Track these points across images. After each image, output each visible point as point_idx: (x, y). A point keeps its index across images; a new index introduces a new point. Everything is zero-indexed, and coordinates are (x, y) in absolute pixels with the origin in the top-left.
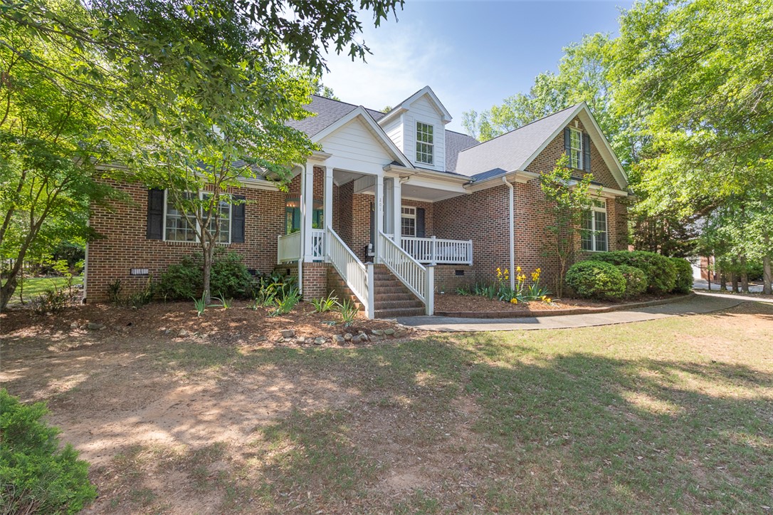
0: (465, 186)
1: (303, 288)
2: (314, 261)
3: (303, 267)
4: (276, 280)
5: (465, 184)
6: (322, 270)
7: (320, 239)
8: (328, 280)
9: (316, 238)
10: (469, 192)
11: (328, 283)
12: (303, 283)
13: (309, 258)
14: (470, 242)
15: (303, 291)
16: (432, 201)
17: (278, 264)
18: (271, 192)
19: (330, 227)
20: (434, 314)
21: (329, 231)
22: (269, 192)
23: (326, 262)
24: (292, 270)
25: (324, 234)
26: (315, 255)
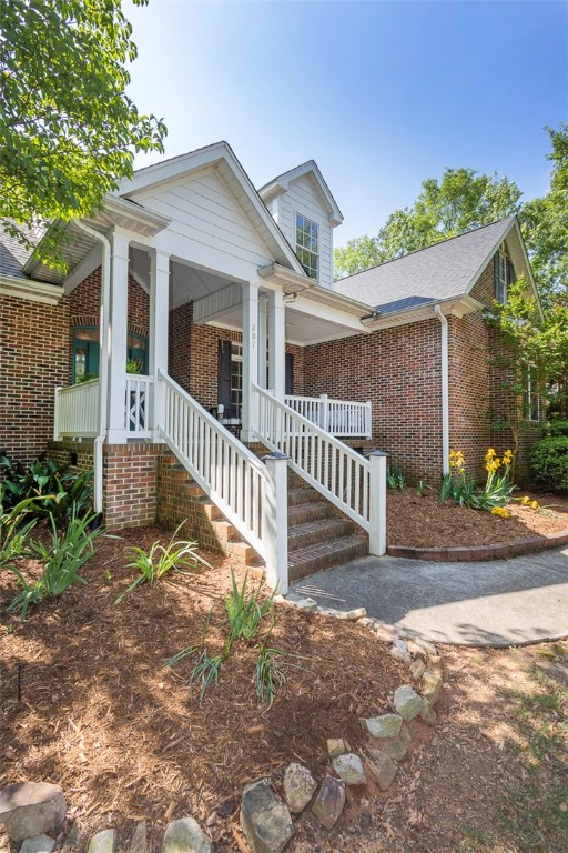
0: (363, 321)
1: (104, 499)
2: (129, 440)
3: (105, 454)
4: (42, 481)
5: (363, 318)
6: (148, 460)
7: (142, 394)
8: (159, 478)
9: (133, 392)
10: (368, 330)
11: (159, 485)
12: (104, 488)
13: (119, 436)
14: (369, 404)
15: (105, 505)
16: (302, 345)
17: (56, 439)
18: (41, 305)
19: (164, 371)
20: (388, 552)
21: (161, 378)
22: (36, 304)
23: (155, 442)
24: (82, 457)
25: (151, 384)
26: (132, 427)
